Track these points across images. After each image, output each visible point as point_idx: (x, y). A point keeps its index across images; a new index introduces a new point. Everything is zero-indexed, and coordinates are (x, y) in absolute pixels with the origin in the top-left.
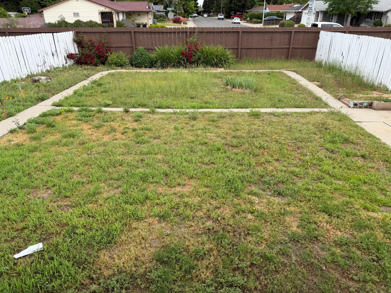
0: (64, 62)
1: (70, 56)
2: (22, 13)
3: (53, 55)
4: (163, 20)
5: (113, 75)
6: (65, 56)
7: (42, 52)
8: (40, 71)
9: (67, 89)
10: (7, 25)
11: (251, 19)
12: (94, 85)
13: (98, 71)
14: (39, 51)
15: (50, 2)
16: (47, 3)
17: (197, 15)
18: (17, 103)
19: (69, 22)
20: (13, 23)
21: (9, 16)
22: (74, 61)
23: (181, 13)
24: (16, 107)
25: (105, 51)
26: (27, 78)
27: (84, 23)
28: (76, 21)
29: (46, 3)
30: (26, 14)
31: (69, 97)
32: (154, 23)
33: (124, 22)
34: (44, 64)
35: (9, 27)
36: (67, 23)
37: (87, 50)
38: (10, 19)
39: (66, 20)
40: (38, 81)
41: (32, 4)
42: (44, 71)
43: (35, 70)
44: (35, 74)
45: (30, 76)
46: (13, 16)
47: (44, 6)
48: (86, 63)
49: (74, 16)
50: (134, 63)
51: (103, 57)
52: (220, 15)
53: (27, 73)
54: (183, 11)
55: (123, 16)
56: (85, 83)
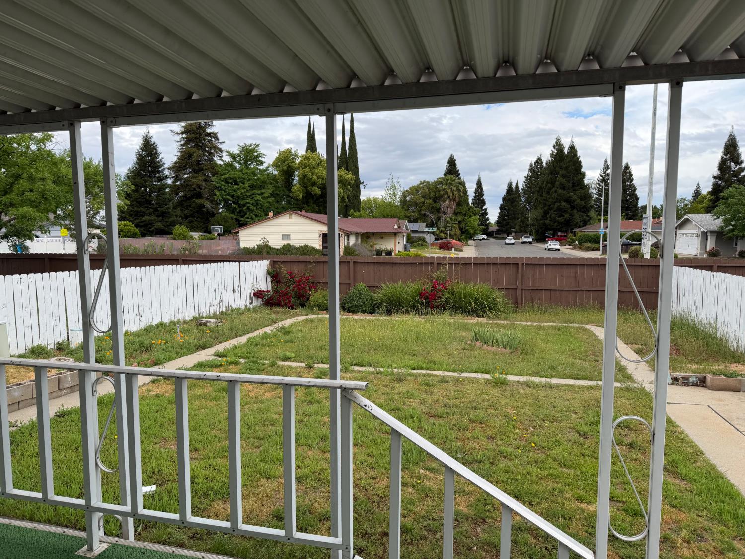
0: (249, 301)
1: (258, 294)
2: (210, 232)
3: (234, 291)
4: (422, 245)
5: (311, 321)
6: (250, 294)
7: (220, 287)
8: (212, 312)
9: (240, 336)
10: (185, 250)
11: (580, 244)
12: (279, 333)
13: (293, 316)
14: (216, 285)
15: (253, 219)
16: (249, 220)
17: (486, 237)
18: (170, 349)
19: (273, 247)
20: (193, 247)
21: (191, 237)
22: (263, 301)
23: (455, 234)
24: (167, 354)
25: (308, 288)
26: (191, 320)
27: (296, 249)
28: (284, 246)
29: (247, 220)
30: (216, 235)
31: (239, 347)
32: (406, 248)
33: (356, 248)
34: (219, 304)
35: (187, 252)
36: (270, 248)
37: (284, 286)
38: (191, 241)
39: (269, 245)
40: (205, 324)
41: (226, 221)
42: (218, 313)
43: (205, 310)
44: (204, 315)
45: (196, 318)
46: (196, 237)
47: (243, 225)
48: (279, 304)
49: (283, 239)
50: (346, 305)
51: (303, 296)
52: (525, 237)
53: (193, 314)
54: (458, 232)
55: (357, 239)
56: (268, 330)
